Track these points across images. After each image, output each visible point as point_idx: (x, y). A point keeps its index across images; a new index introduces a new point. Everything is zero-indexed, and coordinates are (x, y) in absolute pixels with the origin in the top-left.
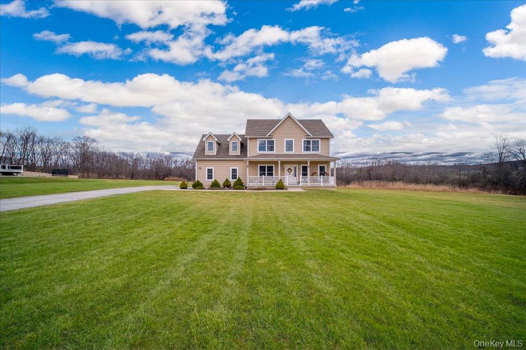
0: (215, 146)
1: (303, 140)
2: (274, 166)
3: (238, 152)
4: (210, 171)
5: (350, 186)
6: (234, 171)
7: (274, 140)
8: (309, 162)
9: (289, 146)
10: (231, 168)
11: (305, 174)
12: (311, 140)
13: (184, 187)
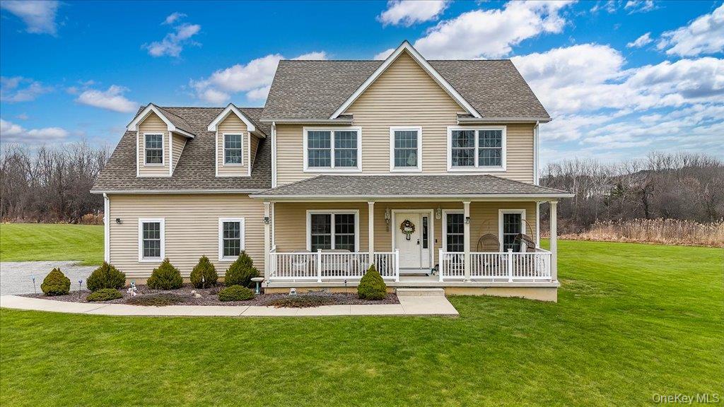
0: (170, 150)
1: (450, 129)
2: (357, 213)
3: (244, 169)
4: (152, 230)
5: (591, 235)
6: (231, 230)
7: (358, 129)
8: (467, 204)
9: (406, 148)
10: (221, 220)
11: (455, 243)
12: (477, 130)
13: (53, 288)
